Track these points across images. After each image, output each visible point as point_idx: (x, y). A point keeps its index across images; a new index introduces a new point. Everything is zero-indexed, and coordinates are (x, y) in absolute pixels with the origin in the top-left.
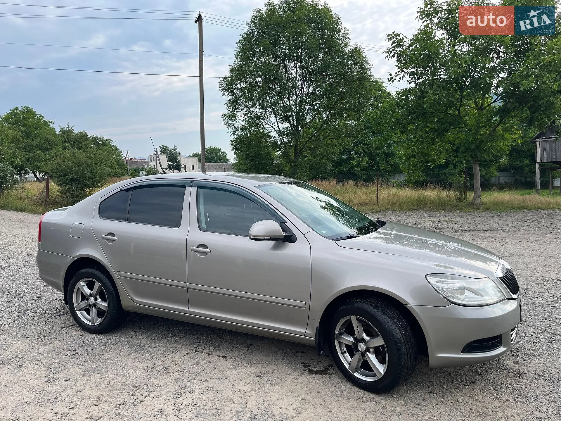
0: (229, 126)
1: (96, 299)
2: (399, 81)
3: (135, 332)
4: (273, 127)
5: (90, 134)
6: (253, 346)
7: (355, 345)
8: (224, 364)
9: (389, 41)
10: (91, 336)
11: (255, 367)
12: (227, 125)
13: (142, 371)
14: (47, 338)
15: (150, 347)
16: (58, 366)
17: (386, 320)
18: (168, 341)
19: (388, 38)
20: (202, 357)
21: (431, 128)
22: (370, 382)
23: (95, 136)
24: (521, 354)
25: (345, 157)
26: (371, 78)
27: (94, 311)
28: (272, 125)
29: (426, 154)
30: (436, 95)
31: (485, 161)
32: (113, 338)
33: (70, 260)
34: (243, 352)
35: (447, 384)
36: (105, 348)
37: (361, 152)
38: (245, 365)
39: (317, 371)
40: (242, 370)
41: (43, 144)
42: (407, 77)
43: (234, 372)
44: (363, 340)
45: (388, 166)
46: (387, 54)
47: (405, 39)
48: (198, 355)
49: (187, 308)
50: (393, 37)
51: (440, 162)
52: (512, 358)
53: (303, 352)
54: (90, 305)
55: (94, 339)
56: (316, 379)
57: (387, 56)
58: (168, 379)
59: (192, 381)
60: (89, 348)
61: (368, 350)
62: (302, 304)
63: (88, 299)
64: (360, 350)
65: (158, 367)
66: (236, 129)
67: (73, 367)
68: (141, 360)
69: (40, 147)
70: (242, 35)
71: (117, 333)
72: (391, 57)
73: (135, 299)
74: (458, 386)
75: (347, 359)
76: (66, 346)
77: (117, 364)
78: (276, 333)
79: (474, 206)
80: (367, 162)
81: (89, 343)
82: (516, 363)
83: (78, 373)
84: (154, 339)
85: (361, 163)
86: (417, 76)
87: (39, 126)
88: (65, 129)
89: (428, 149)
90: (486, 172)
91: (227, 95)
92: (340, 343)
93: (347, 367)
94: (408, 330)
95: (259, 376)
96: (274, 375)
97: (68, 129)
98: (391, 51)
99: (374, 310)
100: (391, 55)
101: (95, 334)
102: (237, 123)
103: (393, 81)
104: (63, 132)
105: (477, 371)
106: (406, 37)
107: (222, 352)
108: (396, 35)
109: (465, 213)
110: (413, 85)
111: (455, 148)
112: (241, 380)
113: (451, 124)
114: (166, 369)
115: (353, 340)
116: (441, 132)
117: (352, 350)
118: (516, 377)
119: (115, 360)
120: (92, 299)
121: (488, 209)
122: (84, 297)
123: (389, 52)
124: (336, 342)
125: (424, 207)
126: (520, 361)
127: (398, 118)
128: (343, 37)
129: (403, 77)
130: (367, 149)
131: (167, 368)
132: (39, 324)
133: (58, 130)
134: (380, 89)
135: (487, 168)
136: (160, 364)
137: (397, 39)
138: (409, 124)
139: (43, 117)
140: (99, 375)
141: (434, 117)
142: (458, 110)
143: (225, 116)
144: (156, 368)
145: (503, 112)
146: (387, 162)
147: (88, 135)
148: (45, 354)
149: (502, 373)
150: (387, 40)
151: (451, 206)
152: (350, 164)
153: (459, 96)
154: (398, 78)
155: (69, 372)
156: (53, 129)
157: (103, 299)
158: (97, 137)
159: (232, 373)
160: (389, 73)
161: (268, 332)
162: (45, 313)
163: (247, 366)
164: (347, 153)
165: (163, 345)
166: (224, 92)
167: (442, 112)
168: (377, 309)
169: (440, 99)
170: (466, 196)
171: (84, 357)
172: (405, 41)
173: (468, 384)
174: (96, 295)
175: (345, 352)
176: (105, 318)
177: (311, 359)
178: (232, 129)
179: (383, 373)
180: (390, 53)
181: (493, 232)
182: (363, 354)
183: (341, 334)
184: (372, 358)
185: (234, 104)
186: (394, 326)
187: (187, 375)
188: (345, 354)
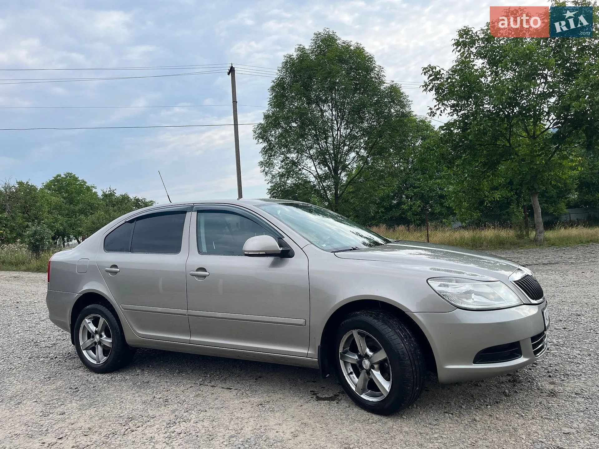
0: (266, 173)
1: (101, 336)
2: (440, 115)
3: (142, 370)
4: (311, 172)
5: (132, 196)
6: (262, 378)
7: (360, 362)
8: (227, 395)
9: (425, 74)
10: (96, 375)
11: (260, 397)
12: (264, 173)
13: (140, 404)
14: (51, 379)
15: (154, 383)
16: (56, 402)
17: (386, 330)
18: (174, 376)
19: (424, 71)
20: (206, 390)
21: (481, 162)
22: (378, 403)
23: (137, 198)
24: (560, 374)
25: (395, 202)
26: (416, 118)
27: (99, 349)
28: (309, 170)
29: (477, 189)
30: (481, 125)
31: (552, 197)
32: (118, 377)
33: (76, 296)
34: (250, 384)
35: (467, 404)
36: (108, 385)
37: (411, 195)
38: (249, 395)
39: (325, 398)
40: (245, 400)
41: (85, 208)
42: (449, 110)
43: (236, 402)
44: (367, 356)
45: (443, 209)
46: (425, 88)
47: (442, 72)
48: (202, 388)
49: (188, 337)
50: (429, 71)
51: (494, 198)
52: (548, 379)
53: (314, 382)
54: (95, 343)
55: (98, 378)
56: (322, 405)
57: (425, 90)
58: (164, 410)
59: (190, 411)
60: (92, 386)
61: (372, 367)
62: (301, 321)
63: (93, 337)
64: (365, 368)
65: (157, 400)
66: (273, 177)
67: (71, 402)
68: (141, 394)
69: (82, 212)
70: (273, 81)
71: (123, 372)
72: (429, 91)
73: (139, 332)
74: (479, 406)
75: (354, 380)
76: (69, 385)
77: (116, 399)
78: (278, 357)
79: (536, 242)
80: (419, 206)
81: (92, 382)
82: (553, 383)
83: (75, 408)
84: (159, 375)
85: (413, 208)
86: (459, 108)
87: (82, 191)
88: (107, 193)
89: (480, 185)
90: (554, 209)
91: (262, 142)
92: (346, 363)
93: (354, 389)
94: (412, 341)
95: (261, 405)
96: (278, 403)
97: (109, 192)
98: (428, 84)
99: (374, 320)
100: (428, 89)
101: (101, 373)
102: (274, 170)
103: (434, 115)
104: (105, 195)
105: (504, 392)
106: (443, 69)
107: (229, 384)
108: (432, 68)
109: (526, 250)
110: (455, 117)
111: (508, 181)
112: (241, 409)
113: (502, 155)
114: (165, 401)
115: (357, 358)
116: (492, 165)
117: (357, 369)
118: (549, 396)
119: (115, 395)
120: (97, 336)
121: (553, 245)
122: (90, 335)
123: (426, 85)
124: (341, 363)
125: (481, 247)
126: (557, 381)
127: (442, 153)
128: (378, 75)
129: (444, 110)
130: (418, 192)
131: (167, 401)
132: (47, 367)
133: (100, 194)
134: (428, 128)
135: (555, 204)
136: (160, 397)
137: (433, 72)
138: (456, 159)
139: (86, 183)
140: (95, 409)
141: (483, 150)
142: (509, 141)
143: (261, 164)
144: (155, 400)
145: (558, 138)
146: (441, 205)
147: (129, 197)
148: (46, 393)
149: (533, 393)
150: (423, 74)
151: (511, 243)
152: (401, 209)
153: (508, 125)
154: (438, 112)
155: (65, 407)
156: (95, 193)
157: (108, 336)
158: (138, 199)
159: (233, 403)
160: (429, 108)
161: (270, 356)
162: (56, 358)
163: (251, 395)
164: (397, 198)
165: (168, 380)
166: (258, 140)
167: (491, 144)
168: (378, 319)
169: (485, 129)
170: (527, 233)
171: (84, 394)
172: (443, 74)
173: (492, 404)
174: (101, 332)
175: (351, 373)
176: (110, 355)
177: (322, 388)
178: (269, 177)
179: (388, 391)
180: (428, 87)
181: (554, 266)
182: (368, 372)
183: (345, 352)
184: (377, 374)
185: (269, 151)
186: (396, 336)
187: (186, 406)
188: (351, 375)
